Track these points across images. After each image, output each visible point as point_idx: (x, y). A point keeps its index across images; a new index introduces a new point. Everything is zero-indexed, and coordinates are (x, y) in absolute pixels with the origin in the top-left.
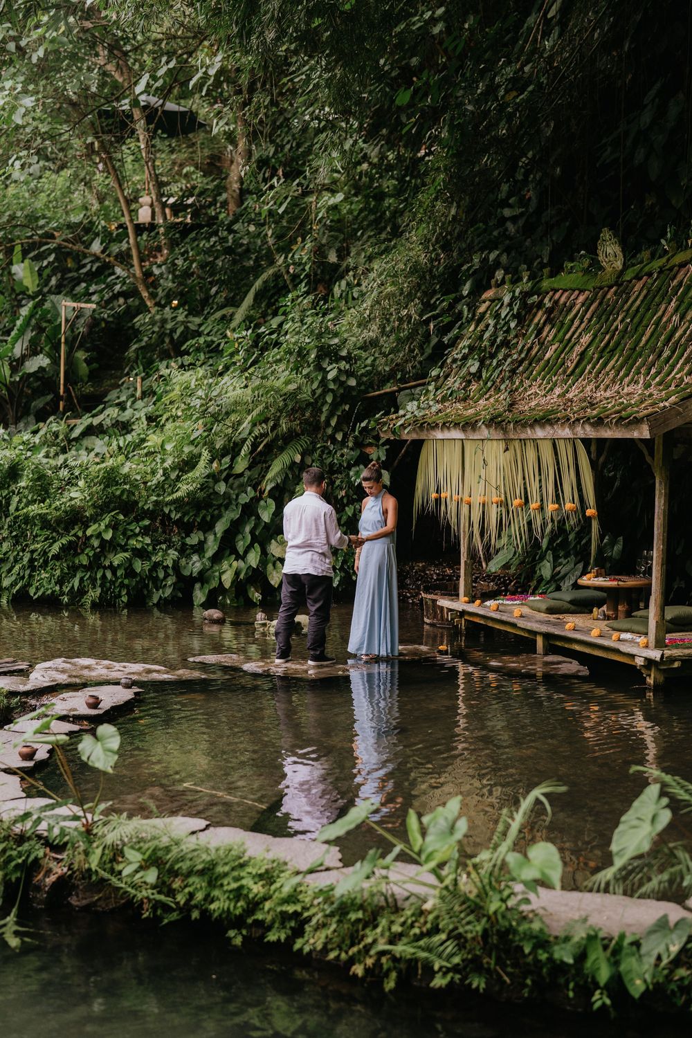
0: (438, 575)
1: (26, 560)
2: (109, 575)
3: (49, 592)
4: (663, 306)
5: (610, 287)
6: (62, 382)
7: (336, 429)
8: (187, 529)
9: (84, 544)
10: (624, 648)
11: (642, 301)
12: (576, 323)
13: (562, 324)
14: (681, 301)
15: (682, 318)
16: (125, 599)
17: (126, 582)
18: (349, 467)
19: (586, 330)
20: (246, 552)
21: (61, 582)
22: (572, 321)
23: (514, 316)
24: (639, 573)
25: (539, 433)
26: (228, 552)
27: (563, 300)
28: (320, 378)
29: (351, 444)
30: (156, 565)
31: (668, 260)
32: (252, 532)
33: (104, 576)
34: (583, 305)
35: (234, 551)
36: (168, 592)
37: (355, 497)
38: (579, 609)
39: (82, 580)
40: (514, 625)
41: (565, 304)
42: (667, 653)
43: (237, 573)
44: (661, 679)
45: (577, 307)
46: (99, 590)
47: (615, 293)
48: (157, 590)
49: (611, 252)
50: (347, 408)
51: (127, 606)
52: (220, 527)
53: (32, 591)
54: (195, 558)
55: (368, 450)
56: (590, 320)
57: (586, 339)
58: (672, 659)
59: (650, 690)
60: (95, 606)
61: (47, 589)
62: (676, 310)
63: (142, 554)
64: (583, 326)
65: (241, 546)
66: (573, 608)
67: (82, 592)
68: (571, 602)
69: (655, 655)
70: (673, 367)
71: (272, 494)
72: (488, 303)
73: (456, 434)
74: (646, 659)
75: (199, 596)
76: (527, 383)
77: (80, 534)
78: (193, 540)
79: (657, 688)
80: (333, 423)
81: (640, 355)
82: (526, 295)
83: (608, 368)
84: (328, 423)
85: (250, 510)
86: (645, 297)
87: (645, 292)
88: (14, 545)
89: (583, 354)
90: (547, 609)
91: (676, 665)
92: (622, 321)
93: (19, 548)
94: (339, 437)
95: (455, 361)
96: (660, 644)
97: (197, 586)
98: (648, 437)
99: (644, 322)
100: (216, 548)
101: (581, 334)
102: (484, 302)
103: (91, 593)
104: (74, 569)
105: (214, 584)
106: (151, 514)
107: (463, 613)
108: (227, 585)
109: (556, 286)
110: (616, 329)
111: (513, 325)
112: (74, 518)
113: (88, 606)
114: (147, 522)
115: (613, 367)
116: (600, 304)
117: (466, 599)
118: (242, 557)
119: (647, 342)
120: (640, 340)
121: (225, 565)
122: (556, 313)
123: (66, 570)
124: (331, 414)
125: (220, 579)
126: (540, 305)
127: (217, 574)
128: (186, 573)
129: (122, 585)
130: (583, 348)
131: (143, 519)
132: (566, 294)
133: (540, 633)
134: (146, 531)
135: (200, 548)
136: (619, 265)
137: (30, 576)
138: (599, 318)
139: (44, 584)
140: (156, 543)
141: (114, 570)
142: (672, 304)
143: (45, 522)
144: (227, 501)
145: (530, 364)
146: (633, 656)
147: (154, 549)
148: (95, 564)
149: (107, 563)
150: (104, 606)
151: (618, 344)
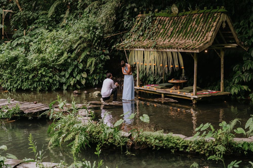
0: (120, 80)
1: (21, 80)
2: (43, 83)
3: (27, 88)
4: (192, 23)
5: (176, 17)
6: (3, 31)
7: (97, 46)
8: (60, 71)
9: (37, 75)
10: (187, 96)
11: (186, 21)
12: (167, 25)
13: (163, 24)
14: (196, 22)
15: (198, 26)
16: (47, 89)
17: (48, 85)
18: (100, 55)
19: (171, 26)
20: (76, 76)
21: (31, 85)
22: (166, 24)
23: (150, 22)
24: (180, 79)
25: (168, 50)
26: (71, 76)
27: (162, 19)
28: (94, 34)
29: (100, 50)
30: (54, 80)
31: (191, 12)
32: (77, 71)
33: (42, 83)
34: (168, 20)
35: (73, 76)
36: (58, 87)
37: (100, 62)
38: (167, 88)
39: (37, 84)
40: (156, 92)
41: (163, 20)
42: (199, 96)
43: (75, 81)
44: (196, 102)
45: (167, 21)
46: (41, 87)
47: (177, 18)
48: (54, 86)
49: (175, 9)
50: (99, 41)
51: (47, 90)
52: (70, 71)
53: (23, 88)
54: (63, 78)
55: (104, 51)
56: (171, 24)
57: (172, 29)
58: (200, 98)
59: (194, 104)
60: (40, 91)
61: (27, 87)
62: (196, 24)
63: (51, 77)
64: (170, 25)
65: (74, 75)
66: (166, 87)
67: (37, 88)
68: (165, 86)
69: (196, 97)
70: (198, 37)
71: (82, 62)
72: (139, 18)
73: (143, 49)
74: (194, 98)
75: (65, 87)
76: (157, 38)
77: (36, 73)
78: (63, 73)
79: (195, 104)
80: (96, 44)
81: (188, 33)
82: (152, 17)
83: (180, 36)
84: (94, 44)
85: (77, 66)
86: (186, 20)
87: (186, 19)
88: (17, 76)
89: (172, 32)
90: (161, 88)
91: (201, 99)
92: (181, 25)
93: (18, 77)
94: (97, 48)
95: (133, 31)
96: (196, 95)
97: (64, 85)
98: (198, 52)
99: (188, 26)
100: (68, 75)
101: (170, 27)
102: (138, 17)
103: (39, 88)
104: (34, 82)
105: (68, 84)
106: (52, 68)
107: (138, 89)
108: (72, 84)
109: (160, 15)
110: (180, 27)
111: (150, 24)
112: (34, 69)
113: (38, 91)
114: (51, 70)
115: (181, 36)
116: (173, 20)
117: (139, 86)
118: (75, 78)
119: (190, 30)
120: (187, 30)
121: (71, 79)
122: (161, 22)
123: (32, 82)
124: (95, 42)
125: (70, 83)
126: (156, 20)
127: (69, 82)
128: (61, 82)
129: (46, 85)
130: (172, 31)
131: (50, 69)
132: (163, 17)
133: (163, 93)
134: (51, 72)
135: (64, 76)
136: (177, 12)
137: (21, 84)
138: (174, 24)
139: (26, 86)
140: (54, 75)
141: (44, 81)
142: (194, 22)
143: (27, 71)
144: (70, 64)
145: (156, 33)
146: (190, 98)
147: (53, 76)
148: (40, 80)
149: (43, 80)
150: (42, 91)
151: (181, 30)
